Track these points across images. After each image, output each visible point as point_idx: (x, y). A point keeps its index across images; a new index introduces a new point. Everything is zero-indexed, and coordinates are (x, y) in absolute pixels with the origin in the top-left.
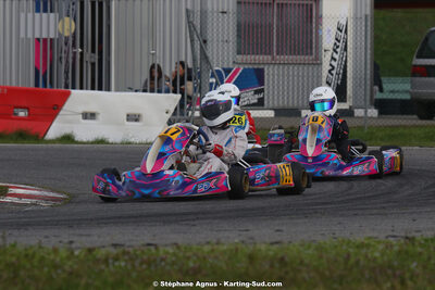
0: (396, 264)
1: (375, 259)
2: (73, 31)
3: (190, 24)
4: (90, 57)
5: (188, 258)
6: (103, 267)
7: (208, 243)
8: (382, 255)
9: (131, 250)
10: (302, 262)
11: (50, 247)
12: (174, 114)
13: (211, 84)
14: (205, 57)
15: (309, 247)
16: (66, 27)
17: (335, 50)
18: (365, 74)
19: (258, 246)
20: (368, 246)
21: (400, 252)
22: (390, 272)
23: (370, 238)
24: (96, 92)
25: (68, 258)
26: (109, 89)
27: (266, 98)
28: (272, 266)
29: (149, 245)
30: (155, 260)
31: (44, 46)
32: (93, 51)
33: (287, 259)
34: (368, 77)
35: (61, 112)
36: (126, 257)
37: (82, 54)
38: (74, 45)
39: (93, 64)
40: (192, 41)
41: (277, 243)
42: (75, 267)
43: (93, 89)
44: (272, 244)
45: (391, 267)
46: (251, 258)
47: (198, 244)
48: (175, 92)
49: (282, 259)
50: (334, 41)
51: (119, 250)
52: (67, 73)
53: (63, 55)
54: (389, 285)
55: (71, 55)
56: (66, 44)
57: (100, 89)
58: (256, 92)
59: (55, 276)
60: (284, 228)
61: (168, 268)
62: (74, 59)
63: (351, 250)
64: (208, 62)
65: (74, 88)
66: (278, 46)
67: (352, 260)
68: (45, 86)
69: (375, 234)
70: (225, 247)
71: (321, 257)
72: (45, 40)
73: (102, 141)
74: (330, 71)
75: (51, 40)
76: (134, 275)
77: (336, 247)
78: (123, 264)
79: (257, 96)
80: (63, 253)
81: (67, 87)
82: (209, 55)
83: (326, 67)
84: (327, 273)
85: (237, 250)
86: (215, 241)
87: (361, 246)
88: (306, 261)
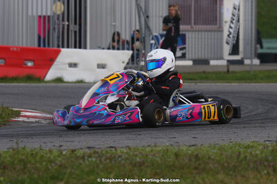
0: (270, 158)
1: (257, 155)
2: (62, 10)
3: (138, 6)
4: (74, 28)
5: (136, 156)
6: (81, 161)
7: (149, 146)
8: (261, 153)
9: (99, 150)
10: (209, 158)
11: (47, 149)
12: (128, 63)
13: (152, 44)
14: (147, 27)
15: (215, 148)
16: (58, 8)
17: (232, 22)
18: (251, 37)
19: (181, 148)
20: (252, 147)
21: (273, 150)
22: (266, 163)
23: (254, 142)
24: (78, 50)
25: (59, 156)
26: (85, 48)
27: (187, 53)
28: (190, 160)
29: (111, 147)
30: (114, 157)
31: (44, 21)
32: (75, 24)
33: (200, 156)
34: (253, 39)
35: (55, 63)
36: (96, 155)
37: (68, 25)
38: (63, 20)
39: (75, 32)
40: (139, 17)
41: (193, 145)
42: (63, 161)
43: (75, 47)
44: (190, 146)
45: (267, 160)
46: (177, 155)
47: (143, 147)
48: (128, 49)
49: (197, 155)
50: (231, 16)
51: (92, 151)
52: (58, 38)
53: (56, 26)
54: (266, 172)
55: (61, 27)
56: (58, 19)
57: (80, 48)
58: (181, 49)
59: (50, 168)
60: (198, 136)
61: (123, 162)
62: (63, 28)
63: (241, 150)
64: (150, 30)
65: (63, 47)
66: (195, 19)
67: (242, 156)
68: (44, 46)
69: (257, 140)
70: (160, 148)
71: (222, 154)
72: (44, 17)
73: (81, 82)
74: (228, 36)
75: (49, 17)
76: (101, 166)
77: (231, 148)
78: (94, 159)
79: (181, 52)
80: (55, 153)
81: (58, 46)
82: (150, 25)
83: (226, 33)
84: (226, 164)
85: (167, 150)
86: (153, 145)
87: (248, 147)
88: (212, 157)
